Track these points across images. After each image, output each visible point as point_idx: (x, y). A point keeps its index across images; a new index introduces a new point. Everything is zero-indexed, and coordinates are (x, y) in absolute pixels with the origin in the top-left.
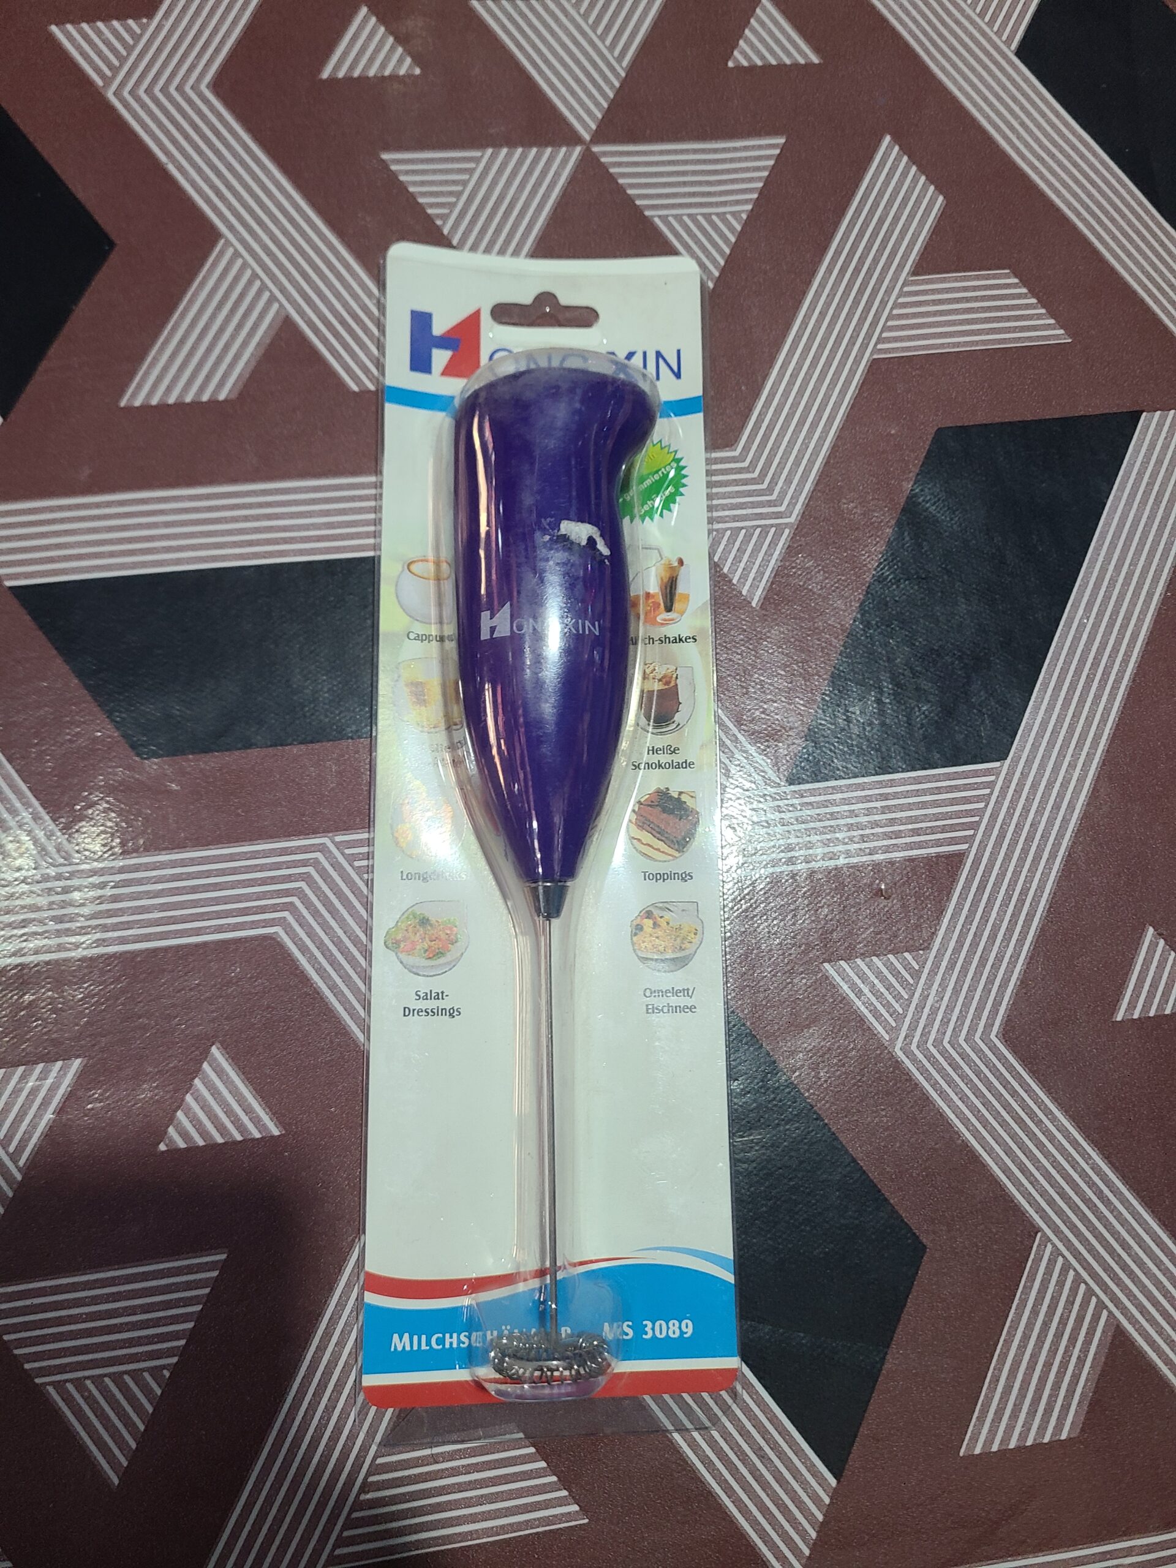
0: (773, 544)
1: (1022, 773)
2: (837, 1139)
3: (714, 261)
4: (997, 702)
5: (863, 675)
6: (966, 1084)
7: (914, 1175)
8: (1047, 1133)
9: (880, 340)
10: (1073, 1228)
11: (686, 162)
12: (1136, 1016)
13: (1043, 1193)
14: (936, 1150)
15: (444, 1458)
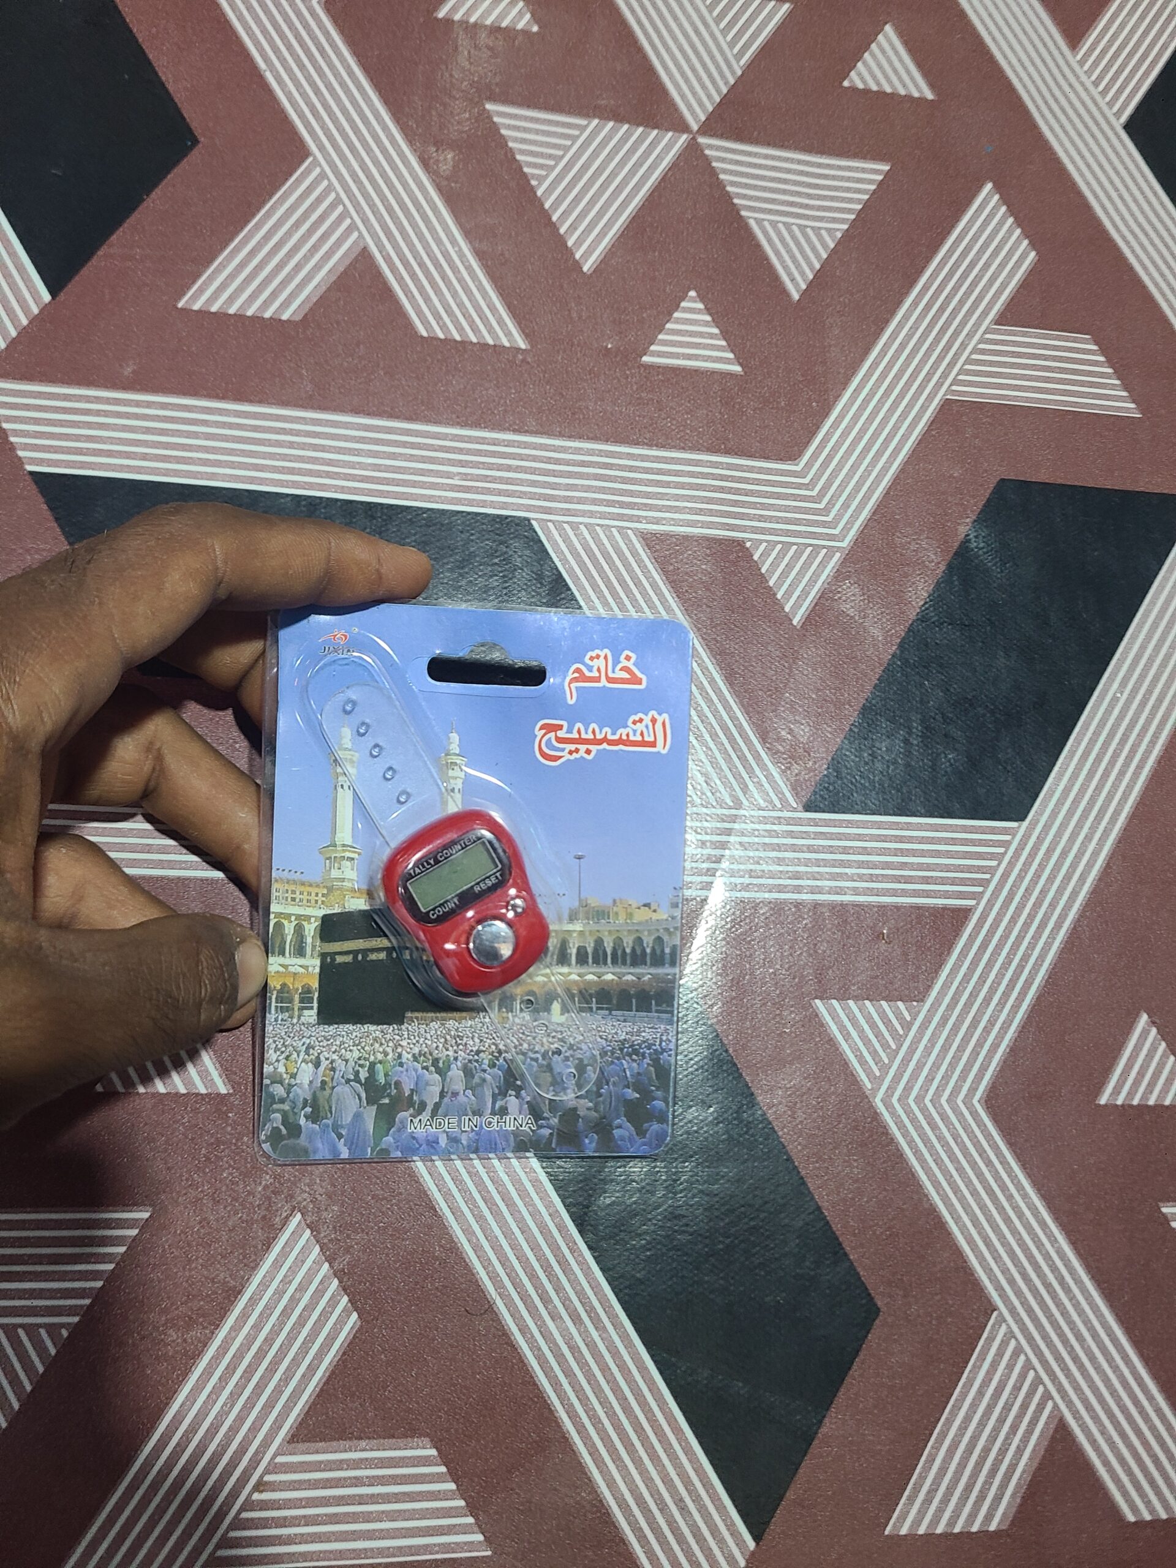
0: (823, 565)
1: (1038, 838)
2: (804, 1183)
3: (803, 274)
4: (1023, 762)
5: (894, 712)
6: (942, 1146)
7: (878, 1233)
8: (1016, 1208)
9: (955, 382)
10: (1030, 1311)
11: (788, 171)
12: (1119, 1102)
13: (1005, 1271)
14: (903, 1210)
15: (348, 1465)
